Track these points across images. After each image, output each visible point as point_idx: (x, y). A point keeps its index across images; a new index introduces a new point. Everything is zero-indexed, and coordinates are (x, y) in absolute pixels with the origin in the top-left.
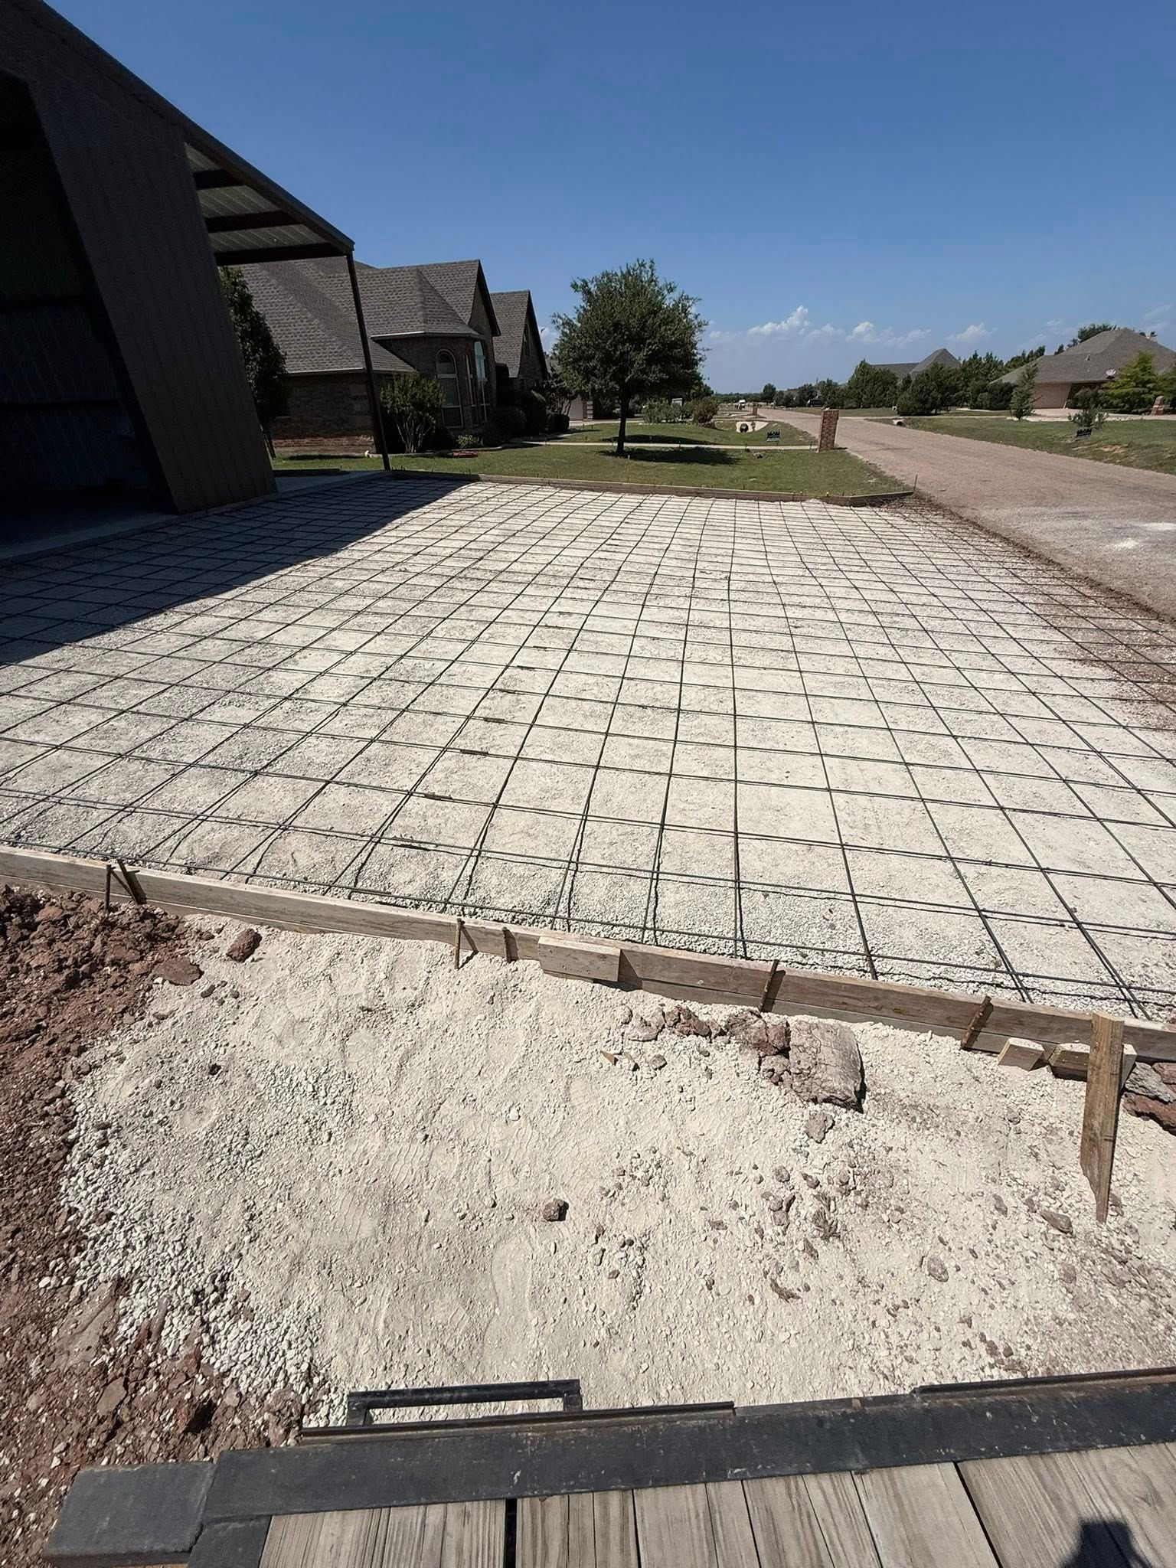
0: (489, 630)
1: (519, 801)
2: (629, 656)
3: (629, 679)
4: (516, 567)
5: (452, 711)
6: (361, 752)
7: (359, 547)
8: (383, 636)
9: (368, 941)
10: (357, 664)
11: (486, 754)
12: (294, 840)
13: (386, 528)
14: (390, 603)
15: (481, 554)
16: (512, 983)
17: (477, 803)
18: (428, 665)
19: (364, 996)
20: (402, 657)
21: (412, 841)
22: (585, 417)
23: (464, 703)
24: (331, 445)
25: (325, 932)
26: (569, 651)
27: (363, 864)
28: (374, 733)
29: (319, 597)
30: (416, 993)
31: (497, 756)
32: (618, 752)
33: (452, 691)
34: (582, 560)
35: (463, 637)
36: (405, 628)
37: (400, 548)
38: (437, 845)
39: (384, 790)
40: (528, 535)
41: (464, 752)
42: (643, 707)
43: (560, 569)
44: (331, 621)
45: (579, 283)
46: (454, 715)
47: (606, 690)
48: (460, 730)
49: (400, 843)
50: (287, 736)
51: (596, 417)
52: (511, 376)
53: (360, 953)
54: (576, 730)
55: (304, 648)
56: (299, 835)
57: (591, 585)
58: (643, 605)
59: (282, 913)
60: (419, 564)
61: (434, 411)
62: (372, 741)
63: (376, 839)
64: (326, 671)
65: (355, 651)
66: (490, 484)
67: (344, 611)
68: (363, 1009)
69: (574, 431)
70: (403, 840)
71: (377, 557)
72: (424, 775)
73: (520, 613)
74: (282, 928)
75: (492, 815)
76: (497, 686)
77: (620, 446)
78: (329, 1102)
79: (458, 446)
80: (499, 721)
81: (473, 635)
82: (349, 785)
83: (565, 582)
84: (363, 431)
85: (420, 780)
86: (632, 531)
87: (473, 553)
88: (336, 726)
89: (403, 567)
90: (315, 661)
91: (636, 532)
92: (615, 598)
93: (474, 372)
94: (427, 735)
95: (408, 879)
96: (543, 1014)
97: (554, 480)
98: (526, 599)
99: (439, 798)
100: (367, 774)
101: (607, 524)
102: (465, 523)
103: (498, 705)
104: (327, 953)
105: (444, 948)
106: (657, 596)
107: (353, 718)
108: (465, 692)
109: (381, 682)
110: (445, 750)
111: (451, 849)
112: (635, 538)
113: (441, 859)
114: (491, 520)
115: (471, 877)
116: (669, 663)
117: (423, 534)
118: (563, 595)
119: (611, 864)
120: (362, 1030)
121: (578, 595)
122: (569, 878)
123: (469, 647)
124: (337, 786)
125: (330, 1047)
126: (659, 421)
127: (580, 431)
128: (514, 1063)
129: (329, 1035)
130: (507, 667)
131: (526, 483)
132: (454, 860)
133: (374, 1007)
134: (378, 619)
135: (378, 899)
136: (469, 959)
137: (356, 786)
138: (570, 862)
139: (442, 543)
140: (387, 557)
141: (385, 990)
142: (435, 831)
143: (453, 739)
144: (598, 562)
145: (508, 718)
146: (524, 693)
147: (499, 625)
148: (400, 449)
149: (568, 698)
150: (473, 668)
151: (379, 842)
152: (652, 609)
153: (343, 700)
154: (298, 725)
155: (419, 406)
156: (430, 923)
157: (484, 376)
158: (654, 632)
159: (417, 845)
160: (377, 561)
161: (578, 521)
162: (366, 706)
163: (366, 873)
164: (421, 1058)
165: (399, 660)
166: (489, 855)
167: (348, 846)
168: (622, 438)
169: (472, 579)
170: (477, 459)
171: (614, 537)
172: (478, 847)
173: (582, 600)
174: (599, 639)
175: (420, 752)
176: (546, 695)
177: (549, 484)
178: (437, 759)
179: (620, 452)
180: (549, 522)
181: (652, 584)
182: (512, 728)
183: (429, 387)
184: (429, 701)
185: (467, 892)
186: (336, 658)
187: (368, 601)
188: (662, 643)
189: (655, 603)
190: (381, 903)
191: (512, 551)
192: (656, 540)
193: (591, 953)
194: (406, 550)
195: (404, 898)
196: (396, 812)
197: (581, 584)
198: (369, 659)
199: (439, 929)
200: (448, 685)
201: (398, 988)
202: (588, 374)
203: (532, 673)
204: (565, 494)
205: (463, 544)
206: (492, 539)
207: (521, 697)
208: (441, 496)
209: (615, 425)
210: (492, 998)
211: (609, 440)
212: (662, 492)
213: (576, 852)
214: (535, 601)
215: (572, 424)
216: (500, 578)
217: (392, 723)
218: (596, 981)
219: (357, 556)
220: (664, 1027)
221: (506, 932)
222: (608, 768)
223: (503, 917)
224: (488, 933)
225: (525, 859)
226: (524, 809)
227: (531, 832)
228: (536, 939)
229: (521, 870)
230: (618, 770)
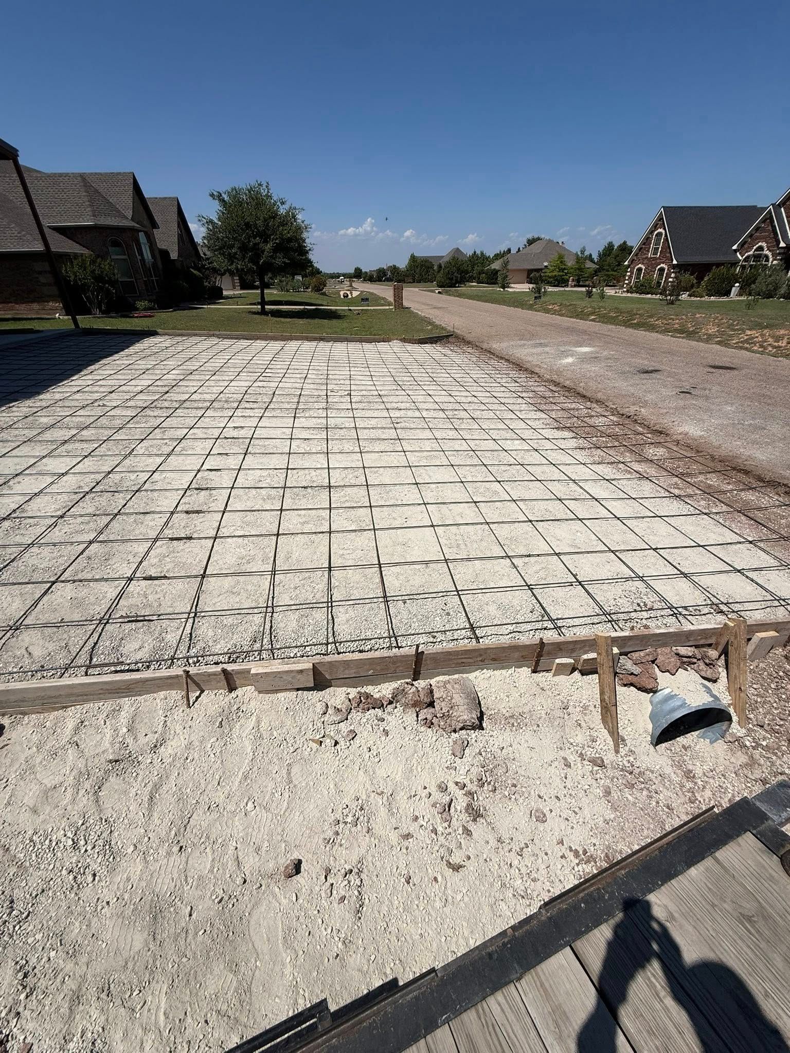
0: (181, 445)
1: (221, 569)
2: (290, 453)
3: (291, 469)
4: (194, 397)
5: (158, 509)
6: (82, 553)
7: (59, 390)
8: (90, 458)
9: (107, 706)
10: (70, 482)
11: (190, 538)
12: (26, 638)
13: (82, 373)
14: (93, 431)
15: (166, 389)
16: (235, 707)
17: (188, 577)
18: (133, 476)
19: (111, 751)
20: (109, 473)
21: (137, 616)
22: (234, 288)
23: (167, 502)
24: (22, 310)
25: (66, 707)
26: (245, 454)
27: (96, 644)
28: (92, 536)
29: (26, 432)
30: (156, 735)
31: (200, 538)
32: (291, 522)
33: (156, 494)
34: (246, 389)
35: (160, 453)
36: (109, 450)
37: (96, 389)
38: (159, 615)
39: (107, 580)
40: (202, 373)
41: (172, 539)
42: (305, 488)
43: (230, 396)
44: (39, 450)
45: (215, 193)
46: (160, 512)
47: (276, 479)
48: (167, 523)
49: (126, 620)
50: (9, 551)
51: (242, 288)
52: (172, 258)
53: (102, 717)
54: (259, 510)
55: (17, 475)
56: (31, 632)
57: (255, 405)
58: (295, 417)
59: (23, 701)
60: (115, 400)
61: (113, 283)
62: (91, 542)
63: (104, 621)
64: (41, 492)
65: (66, 473)
66: (167, 337)
67: (52, 441)
68: (110, 761)
69: (227, 298)
70: (128, 617)
71: (77, 396)
72: (141, 562)
73: (204, 430)
74: (24, 714)
75: (201, 584)
76: (193, 486)
77: (263, 308)
78: (89, 848)
79: (137, 309)
80: (198, 512)
81: (167, 450)
82: (74, 581)
83: (236, 405)
84: (52, 298)
85: (138, 567)
86: (280, 367)
87: (160, 388)
88: (57, 535)
89: (101, 403)
90: (28, 485)
91: (282, 367)
92: (273, 413)
93: (141, 254)
94: (139, 531)
95: (138, 647)
96: (263, 723)
97: (217, 333)
98: (207, 420)
99: (156, 578)
100: (89, 569)
101: (261, 362)
102: (150, 366)
103: (195, 500)
104: (71, 724)
105: (176, 695)
106: (304, 410)
107: (70, 526)
108: (168, 494)
109: (93, 495)
110: (156, 540)
111: (171, 616)
112: (282, 371)
113: (164, 625)
114: (171, 363)
115: (191, 634)
116: (318, 455)
117: (115, 377)
118: (235, 414)
119: (297, 602)
120: (112, 779)
121: (247, 413)
122: (268, 619)
123: (166, 459)
124: (63, 584)
125: (84, 801)
126: (288, 291)
127: (231, 298)
128: (245, 767)
129: (82, 792)
130: (199, 471)
131: (195, 335)
132: (175, 624)
133: (120, 758)
134: (85, 445)
135: (113, 669)
136: (197, 698)
137: (81, 581)
138: (267, 607)
139: (133, 383)
140: (86, 396)
141: (129, 740)
142: (156, 604)
143: (162, 530)
144: (258, 389)
145: (205, 508)
146: (215, 489)
147: (188, 441)
148: (87, 312)
149: (249, 488)
150: (168, 475)
151: (107, 622)
152: (301, 419)
153: (59, 513)
154: (18, 539)
155: (99, 279)
156: (160, 678)
157: (150, 257)
158: (304, 435)
159: (142, 618)
160: (77, 400)
161: (238, 361)
162: (81, 516)
163: (100, 648)
165: (107, 475)
166: (203, 614)
167: (80, 631)
168: (263, 303)
169: (161, 408)
170: (154, 319)
171: (267, 371)
172: (193, 610)
173: (250, 417)
174: (266, 443)
175: (135, 545)
176: (232, 488)
177: (213, 335)
178: (150, 548)
179: (263, 312)
180: (217, 363)
181: (298, 402)
182: (208, 516)
183: (106, 266)
184: (137, 504)
185: (189, 648)
186: (49, 480)
187: (74, 432)
188: (310, 442)
189: (302, 415)
190: (116, 672)
191: (192, 385)
192: (297, 372)
194: (102, 389)
195: (136, 663)
196: (120, 596)
197: (248, 405)
198: (79, 477)
199: (169, 681)
200: (152, 491)
201: (141, 736)
202: (231, 258)
203: (219, 473)
204: (227, 342)
205: (150, 382)
206: (174, 377)
207: (213, 492)
208: (128, 347)
209: (257, 293)
210: (221, 723)
211: (254, 304)
212: (297, 339)
213: (271, 598)
214: (214, 421)
215: (225, 293)
216: (185, 405)
217: (107, 525)
218: (298, 690)
219: (58, 396)
220: (351, 709)
221: (224, 671)
222: (286, 534)
223: (221, 658)
224: (210, 675)
225: (233, 612)
226: (226, 575)
227: (235, 590)
228: (248, 671)
229: (229, 621)
230: (292, 534)
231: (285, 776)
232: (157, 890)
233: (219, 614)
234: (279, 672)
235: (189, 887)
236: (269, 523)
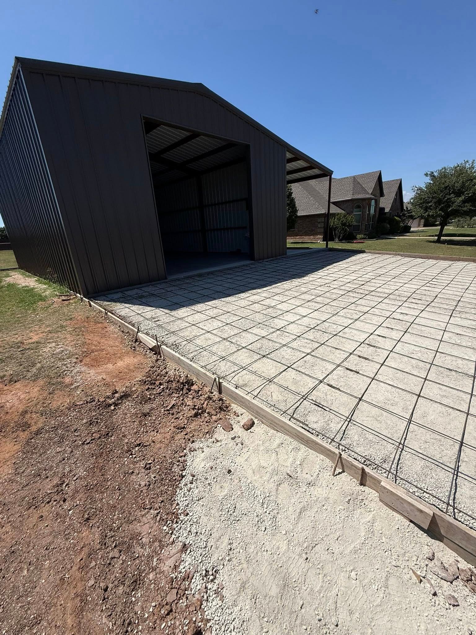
0: (364, 316)
1: (372, 400)
2: (441, 341)
3: (440, 352)
4: (380, 290)
5: (343, 349)
6: (303, 358)
7: (312, 276)
8: (317, 311)
9: (295, 443)
10: (306, 321)
11: (358, 373)
12: (273, 388)
13: (324, 269)
14: (322, 299)
15: (363, 283)
16: (361, 497)
17: (351, 395)
18: (335, 326)
19: (290, 469)
20: (324, 321)
21: (320, 404)
22: (419, 226)
23: (350, 347)
24: (305, 238)
25: (278, 431)
26: (405, 332)
27: (298, 407)
28: (309, 351)
29: (295, 293)
30: (312, 478)
31: (364, 375)
32: (431, 390)
33: (344, 340)
34: (415, 290)
35: (352, 317)
36: (327, 309)
37: (328, 278)
38: (330, 410)
39: (310, 376)
40: (387, 276)
41: (347, 369)
42: (450, 370)
43: (402, 293)
44: (298, 303)
46: (344, 351)
47: (426, 356)
48: (346, 358)
49: (314, 403)
50: (276, 345)
52: (386, 211)
53: (291, 447)
54: (407, 373)
55: (287, 312)
56: (275, 386)
57: (419, 302)
58: (451, 316)
59: (265, 417)
60: (336, 284)
62: (308, 354)
63: (304, 398)
64: (294, 322)
65: (306, 316)
66: (370, 254)
67: (303, 300)
68: (288, 474)
69: (413, 232)
70: (316, 402)
71: (319, 280)
72: (328, 375)
73: (380, 310)
74: (263, 423)
75: (358, 404)
76: (366, 342)
77: (439, 238)
78: (268, 512)
79: (357, 239)
80: (366, 359)
81: (356, 317)
82: (297, 370)
83: (405, 299)
85: (326, 377)
87: (359, 282)
88: (295, 345)
89: (328, 285)
90: (290, 317)
91: (447, 279)
92: (433, 310)
94: (330, 357)
95: (315, 421)
96: (376, 524)
97: (402, 253)
98: (384, 305)
99: (334, 388)
100: (304, 368)
101: (430, 274)
103: (365, 351)
104: (278, 441)
105: (329, 463)
106: (460, 312)
107: (302, 343)
108: (350, 341)
109: (314, 330)
110: (339, 366)
111: (337, 414)
112: (446, 282)
113: (331, 417)
115: (345, 431)
116: (467, 349)
117: (338, 273)
118: (403, 305)
119: (425, 453)
120: (286, 485)
121: (412, 306)
122: (399, 453)
123: (354, 322)
124: (292, 370)
125: (272, 485)
127: (416, 232)
128: (357, 543)
129: (272, 480)
130: (372, 334)
131: (387, 254)
132: (337, 419)
133: (292, 476)
134: (316, 305)
135: (301, 425)
136: (340, 473)
137: (299, 372)
138: (400, 443)
139: (346, 277)
140: (323, 281)
141: (299, 470)
142: (330, 402)
143: (343, 362)
144: (424, 292)
145: (370, 358)
146: (379, 348)
147: (369, 314)
149: (403, 355)
150: (353, 331)
151: (305, 399)
152: (457, 318)
153: (298, 335)
154: (281, 341)
155: (344, 224)
156: (322, 446)
158: (458, 330)
159: (321, 406)
160: (319, 282)
161: (413, 272)
162: (307, 339)
163: (298, 411)
164: (310, 513)
165: (323, 322)
166: (355, 423)
167: (293, 396)
168: (440, 235)
169: (358, 293)
170: (364, 244)
171: (434, 280)
172: (350, 417)
173: (414, 308)
174: (423, 329)
175: (328, 364)
176: (391, 351)
178: (335, 369)
179: (439, 241)
180: (397, 272)
181: (456, 306)
182: (372, 363)
183: (350, 217)
184: (333, 342)
185: (342, 438)
186: (298, 318)
187: (313, 297)
188: (462, 337)
189: (458, 315)
190: (303, 428)
193: (413, 505)
194: (331, 278)
195: (313, 429)
196: (314, 388)
197: (414, 301)
198: (311, 320)
199: (327, 451)
200: (342, 337)
201: (305, 472)
203: (384, 339)
205: (355, 278)
207: (377, 349)
210: (349, 500)
211: (432, 236)
213: (403, 439)
214: (388, 306)
215: (412, 229)
216: (371, 294)
217: (317, 348)
218: (411, 521)
219: (311, 279)
220: (458, 577)
221: (363, 470)
222: (426, 398)
223: (359, 458)
224: (353, 465)
225: (374, 432)
226: (375, 406)
227: (379, 419)
228: (379, 482)
229: (371, 437)
230: (432, 400)
231: (384, 579)
232: (290, 570)
233: (365, 428)
234: (402, 499)
235: (305, 588)
236: (414, 385)
